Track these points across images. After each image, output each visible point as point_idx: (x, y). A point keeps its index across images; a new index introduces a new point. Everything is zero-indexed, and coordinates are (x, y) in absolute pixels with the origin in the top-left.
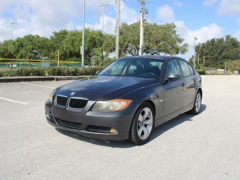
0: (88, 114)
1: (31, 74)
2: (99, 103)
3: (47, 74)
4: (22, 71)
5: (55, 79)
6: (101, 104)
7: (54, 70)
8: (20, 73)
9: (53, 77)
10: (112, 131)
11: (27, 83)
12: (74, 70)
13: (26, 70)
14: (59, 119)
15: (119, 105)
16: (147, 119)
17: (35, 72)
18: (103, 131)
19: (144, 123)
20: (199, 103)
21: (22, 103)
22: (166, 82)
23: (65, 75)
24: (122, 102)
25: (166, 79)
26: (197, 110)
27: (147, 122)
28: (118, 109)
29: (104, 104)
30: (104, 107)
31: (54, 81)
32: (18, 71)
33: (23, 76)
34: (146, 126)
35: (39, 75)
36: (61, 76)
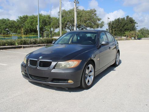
0: (53, 71)
1: (6, 45)
2: (60, 63)
3: (17, 44)
5: (23, 47)
6: (61, 63)
7: (21, 41)
9: (21, 46)
10: (69, 81)
11: (4, 51)
12: (34, 41)
13: (3, 42)
14: (32, 75)
15: (73, 63)
16: (91, 71)
17: (9, 43)
18: (63, 82)
20: (118, 59)
21: (3, 64)
22: (100, 47)
23: (28, 44)
24: (75, 62)
25: (100, 45)
26: (117, 63)
27: (91, 74)
28: (72, 66)
29: (63, 64)
30: (63, 66)
33: (1, 46)
34: (90, 76)
35: (11, 45)
36: (26, 45)
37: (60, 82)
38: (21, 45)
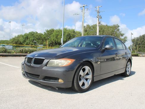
0: (44, 68)
2: (52, 61)
4: (23, 50)
6: (54, 61)
8: (21, 52)
10: (60, 81)
15: (65, 62)
17: (31, 51)
19: (85, 77)
20: (129, 69)
21: (16, 67)
22: (104, 51)
24: (68, 61)
25: (104, 49)
26: (128, 73)
27: (88, 77)
28: (64, 65)
29: (56, 62)
30: (56, 64)
33: (23, 53)
34: (87, 79)
37: (51, 80)
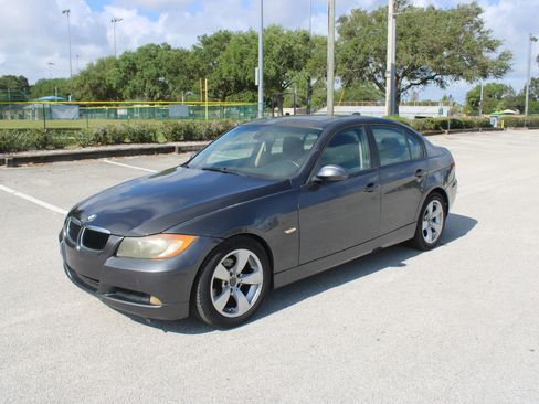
0: (110, 262)
1: (127, 140)
3: (161, 138)
4: (105, 133)
5: (177, 150)
7: (176, 129)
8: (101, 139)
9: (173, 144)
10: (153, 300)
11: (112, 161)
13: (114, 131)
15: (167, 246)
17: (135, 134)
18: (138, 298)
19: (238, 281)
23: (201, 140)
25: (314, 178)
27: (247, 280)
28: (163, 254)
31: (174, 154)
32: (97, 135)
33: (108, 144)
35: (143, 140)
36: (193, 140)
38: (176, 141)
